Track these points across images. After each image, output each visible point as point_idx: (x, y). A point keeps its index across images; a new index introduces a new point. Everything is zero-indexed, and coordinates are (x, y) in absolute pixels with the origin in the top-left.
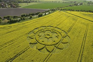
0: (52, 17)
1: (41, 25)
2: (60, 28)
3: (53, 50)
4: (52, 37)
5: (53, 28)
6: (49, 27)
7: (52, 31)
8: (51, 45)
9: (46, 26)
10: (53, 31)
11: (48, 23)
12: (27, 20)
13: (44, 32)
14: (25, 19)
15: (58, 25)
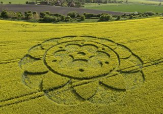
1: (86, 33)
2: (131, 49)
3: (56, 88)
4: (86, 60)
5: (111, 43)
6: (104, 40)
7: (100, 49)
8: (62, 75)
9: (95, 37)
10: (103, 49)
12: (72, 22)
13: (80, 46)
14: (68, 21)
15: (130, 41)
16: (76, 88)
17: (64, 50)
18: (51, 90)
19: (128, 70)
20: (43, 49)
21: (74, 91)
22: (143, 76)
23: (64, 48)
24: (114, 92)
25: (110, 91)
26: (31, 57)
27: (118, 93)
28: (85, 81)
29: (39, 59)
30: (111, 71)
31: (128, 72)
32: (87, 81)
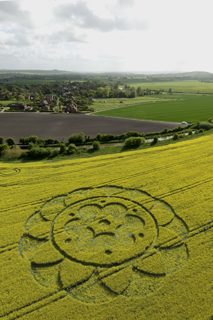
0: (178, 153)
1: (106, 180)
2: (174, 206)
3: (79, 283)
4: (112, 234)
5: (145, 197)
6: (135, 192)
7: (130, 211)
8: (84, 263)
9: (121, 188)
10: (135, 210)
11: (139, 178)
12: (79, 155)
13: (100, 207)
14: (72, 153)
15: (173, 192)
16: (104, 280)
17: (77, 219)
18: (74, 286)
19: (168, 244)
20: (46, 220)
21: (103, 285)
22: (187, 251)
23: (77, 215)
24: (152, 279)
25: (147, 278)
26: (31, 237)
27: (156, 280)
28: (114, 268)
29: (45, 240)
30: (147, 248)
31: (169, 248)
32: (117, 268)
